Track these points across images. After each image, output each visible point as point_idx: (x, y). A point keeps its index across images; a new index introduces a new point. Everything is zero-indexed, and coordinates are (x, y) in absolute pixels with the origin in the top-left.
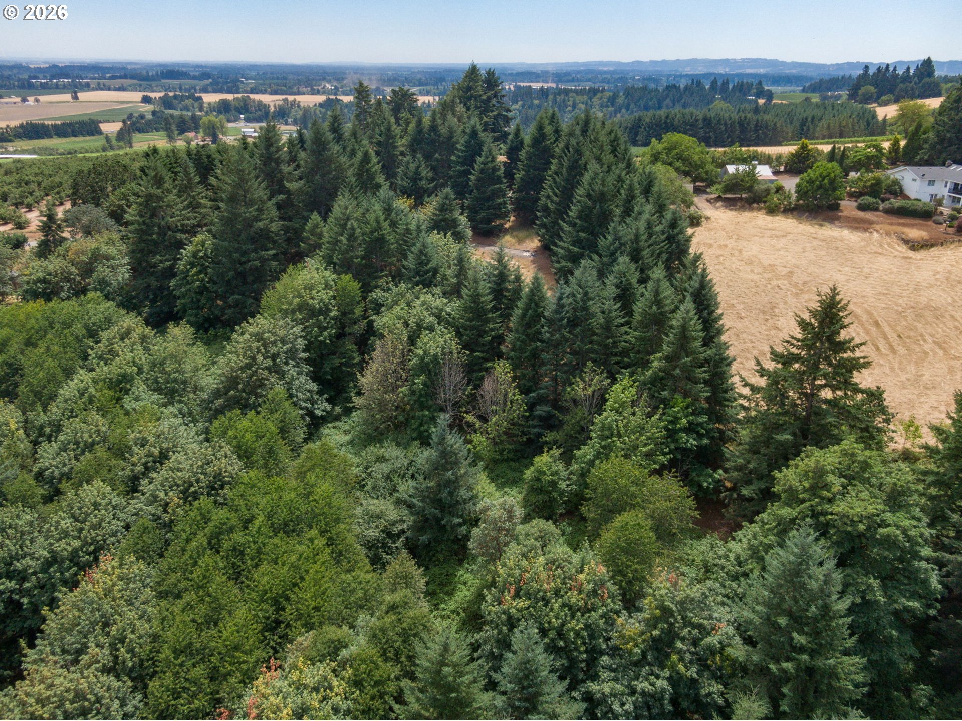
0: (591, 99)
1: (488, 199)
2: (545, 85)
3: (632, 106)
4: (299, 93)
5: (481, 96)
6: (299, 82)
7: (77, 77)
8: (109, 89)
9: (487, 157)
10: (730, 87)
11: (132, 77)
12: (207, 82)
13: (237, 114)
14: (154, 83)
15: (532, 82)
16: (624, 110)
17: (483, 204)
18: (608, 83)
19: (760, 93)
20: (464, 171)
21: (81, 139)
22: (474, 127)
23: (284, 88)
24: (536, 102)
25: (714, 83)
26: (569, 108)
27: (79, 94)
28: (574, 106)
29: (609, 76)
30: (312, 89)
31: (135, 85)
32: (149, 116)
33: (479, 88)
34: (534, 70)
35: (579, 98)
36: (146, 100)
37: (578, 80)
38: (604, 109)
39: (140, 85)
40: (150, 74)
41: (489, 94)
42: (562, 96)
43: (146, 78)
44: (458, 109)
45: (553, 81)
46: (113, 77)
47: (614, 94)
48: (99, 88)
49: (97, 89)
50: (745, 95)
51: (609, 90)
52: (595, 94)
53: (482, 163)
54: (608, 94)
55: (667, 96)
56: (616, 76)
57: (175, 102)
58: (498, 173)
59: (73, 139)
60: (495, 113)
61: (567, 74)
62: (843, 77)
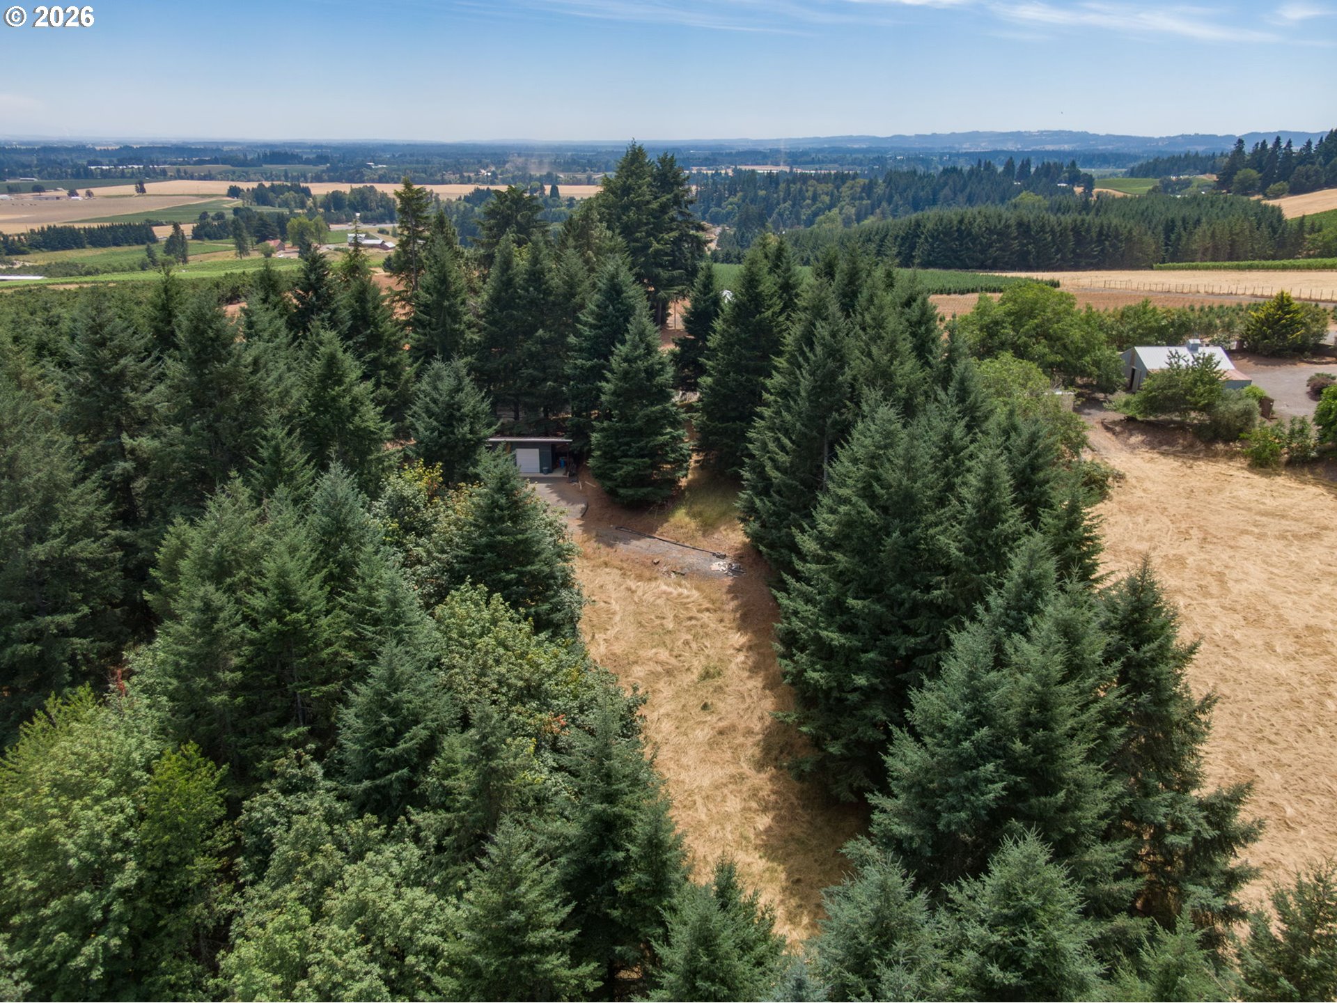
0: (838, 188)
1: (640, 433)
2: (775, 170)
3: (896, 198)
4: (443, 182)
5: (648, 202)
6: (446, 167)
7: (152, 163)
8: (192, 178)
9: (636, 347)
10: (1033, 170)
11: (225, 162)
12: (323, 167)
13: (351, 212)
14: (251, 170)
15: (757, 164)
16: (884, 204)
17: (628, 444)
18: (860, 164)
19: (1075, 178)
20: (592, 368)
21: (125, 248)
22: (613, 277)
23: (423, 175)
24: (762, 193)
25: (1009, 165)
26: (808, 201)
27: (146, 186)
28: (815, 198)
29: (860, 156)
30: (462, 177)
31: (226, 172)
32: (230, 216)
33: (645, 188)
34: (761, 149)
35: (822, 187)
36: (234, 192)
37: (820, 162)
38: (857, 203)
39: (234, 173)
40: (249, 158)
41: (664, 199)
42: (798, 185)
43: (244, 163)
44: (595, 233)
45: (786, 163)
46: (201, 162)
47: (871, 181)
48: (179, 176)
49: (175, 179)
50: (1054, 180)
51: (864, 176)
52: (844, 183)
53: (626, 360)
54: (862, 181)
55: (946, 184)
56: (872, 156)
57: (271, 195)
58: (659, 380)
59: (114, 249)
60: (675, 234)
61: (805, 153)
62: (1187, 156)
